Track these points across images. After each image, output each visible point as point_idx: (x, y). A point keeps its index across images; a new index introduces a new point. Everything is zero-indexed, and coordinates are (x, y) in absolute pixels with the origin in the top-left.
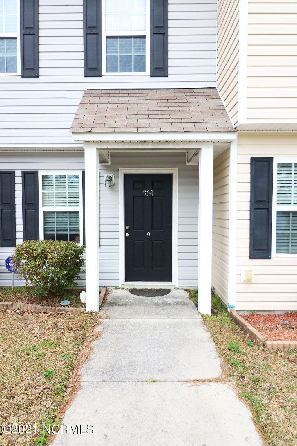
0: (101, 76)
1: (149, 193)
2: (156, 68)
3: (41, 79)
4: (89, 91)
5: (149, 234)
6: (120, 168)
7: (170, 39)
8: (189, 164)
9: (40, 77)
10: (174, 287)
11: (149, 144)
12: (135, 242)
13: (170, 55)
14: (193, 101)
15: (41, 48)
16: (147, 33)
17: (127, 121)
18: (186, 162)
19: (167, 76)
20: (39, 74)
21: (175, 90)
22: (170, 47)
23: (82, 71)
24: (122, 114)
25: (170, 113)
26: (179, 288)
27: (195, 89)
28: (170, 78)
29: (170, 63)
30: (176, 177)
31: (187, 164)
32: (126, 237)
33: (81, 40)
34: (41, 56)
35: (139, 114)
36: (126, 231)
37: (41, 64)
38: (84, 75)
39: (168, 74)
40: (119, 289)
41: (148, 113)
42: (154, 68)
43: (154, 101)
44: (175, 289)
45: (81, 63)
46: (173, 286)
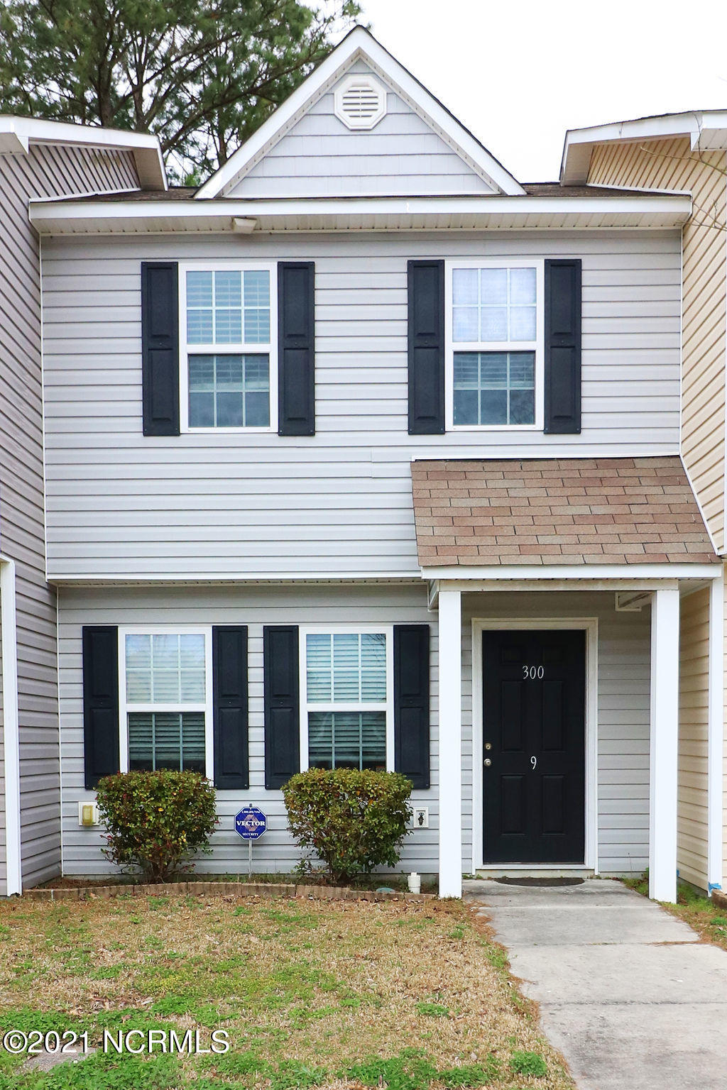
0: (443, 432)
1: (534, 672)
2: (556, 417)
3: (319, 439)
4: (420, 463)
5: (534, 761)
6: (473, 619)
7: (586, 357)
8: (623, 609)
9: (316, 434)
10: (590, 874)
11: (558, 584)
12: (504, 777)
13: (586, 389)
14: (637, 491)
15: (320, 376)
16: (539, 346)
17: (517, 541)
18: (615, 605)
19: (580, 433)
20: (314, 430)
21: (598, 461)
22: (586, 373)
23: (403, 422)
24: (504, 523)
25: (597, 520)
26: (602, 875)
27: (637, 460)
28: (586, 435)
29: (586, 404)
30: (595, 638)
31: (618, 609)
32: (485, 767)
33: (403, 359)
34: (320, 392)
35: (536, 524)
36: (486, 754)
37: (320, 408)
38: (409, 430)
39: (580, 429)
40: (471, 878)
41: (552, 520)
42: (553, 416)
43: (559, 493)
44: (591, 878)
45: (403, 407)
46: (589, 872)
